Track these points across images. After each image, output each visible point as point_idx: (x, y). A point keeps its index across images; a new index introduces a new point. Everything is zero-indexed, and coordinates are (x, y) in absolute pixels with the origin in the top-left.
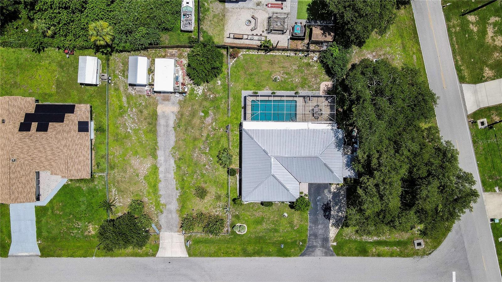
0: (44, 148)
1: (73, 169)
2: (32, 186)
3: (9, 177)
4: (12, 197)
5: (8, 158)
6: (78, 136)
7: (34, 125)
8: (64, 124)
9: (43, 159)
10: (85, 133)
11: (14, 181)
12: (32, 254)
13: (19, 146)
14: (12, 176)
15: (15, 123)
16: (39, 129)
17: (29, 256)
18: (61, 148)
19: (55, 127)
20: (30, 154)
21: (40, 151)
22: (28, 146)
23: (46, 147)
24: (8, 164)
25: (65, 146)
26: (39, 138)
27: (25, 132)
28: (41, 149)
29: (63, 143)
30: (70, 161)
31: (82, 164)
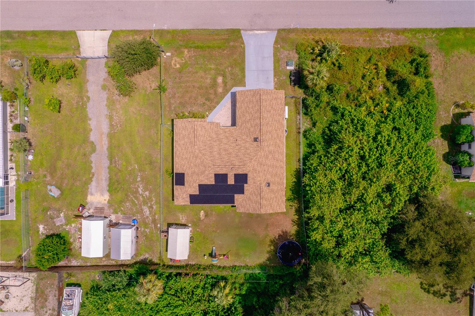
0: (219, 154)
1: (189, 130)
2: (240, 109)
3: (261, 120)
4: (258, 97)
5: (262, 142)
6: (185, 168)
7: (231, 181)
8: (198, 183)
9: (225, 141)
10: (178, 172)
11: (256, 115)
12: (251, 33)
13: (248, 156)
14: (258, 121)
15: (254, 183)
16: (225, 176)
17: (254, 30)
18: (200, 155)
19: (207, 179)
20: (237, 147)
21: (225, 150)
22: (237, 156)
23: (217, 156)
24: (262, 135)
25: (197, 157)
26: (223, 166)
27: (240, 173)
28: (224, 153)
29: (198, 161)
30: (192, 139)
31: (181, 135)
